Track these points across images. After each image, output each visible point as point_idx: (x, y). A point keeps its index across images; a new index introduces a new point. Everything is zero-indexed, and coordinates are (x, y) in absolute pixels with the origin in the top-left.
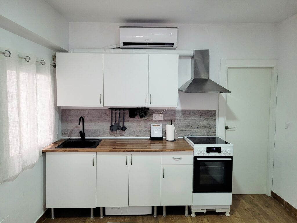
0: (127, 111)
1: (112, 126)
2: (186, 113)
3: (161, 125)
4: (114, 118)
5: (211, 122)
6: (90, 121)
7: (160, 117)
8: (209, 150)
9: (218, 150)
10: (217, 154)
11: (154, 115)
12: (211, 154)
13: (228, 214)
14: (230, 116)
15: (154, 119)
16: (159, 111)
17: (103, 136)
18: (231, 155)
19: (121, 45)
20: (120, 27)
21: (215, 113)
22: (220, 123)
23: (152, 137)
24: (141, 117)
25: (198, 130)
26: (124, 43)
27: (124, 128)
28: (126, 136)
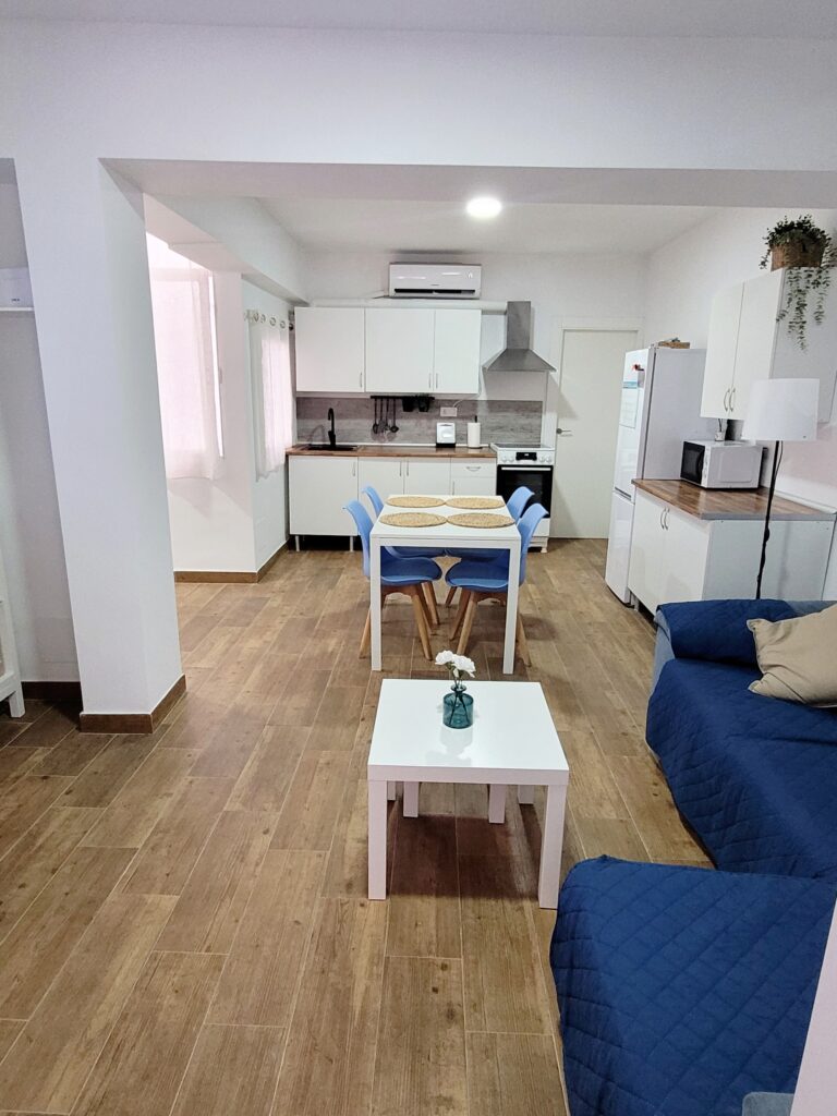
0: (400, 401)
1: (375, 425)
2: (494, 405)
3: (453, 424)
4: (378, 413)
5: (534, 421)
6: (342, 416)
7: (452, 411)
8: (520, 456)
9: (533, 456)
10: (530, 462)
11: (442, 409)
12: (523, 462)
13: (544, 551)
14: (565, 411)
15: (442, 415)
16: (450, 402)
17: (361, 440)
18: (551, 464)
19: (392, 293)
20: (392, 263)
21: (541, 407)
22: (549, 421)
23: (439, 441)
24: (422, 410)
25: (512, 433)
26: (397, 291)
27: (395, 429)
28: (397, 443)
